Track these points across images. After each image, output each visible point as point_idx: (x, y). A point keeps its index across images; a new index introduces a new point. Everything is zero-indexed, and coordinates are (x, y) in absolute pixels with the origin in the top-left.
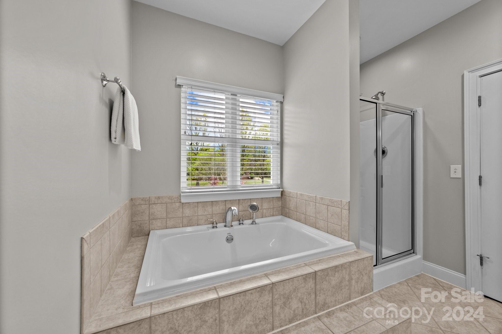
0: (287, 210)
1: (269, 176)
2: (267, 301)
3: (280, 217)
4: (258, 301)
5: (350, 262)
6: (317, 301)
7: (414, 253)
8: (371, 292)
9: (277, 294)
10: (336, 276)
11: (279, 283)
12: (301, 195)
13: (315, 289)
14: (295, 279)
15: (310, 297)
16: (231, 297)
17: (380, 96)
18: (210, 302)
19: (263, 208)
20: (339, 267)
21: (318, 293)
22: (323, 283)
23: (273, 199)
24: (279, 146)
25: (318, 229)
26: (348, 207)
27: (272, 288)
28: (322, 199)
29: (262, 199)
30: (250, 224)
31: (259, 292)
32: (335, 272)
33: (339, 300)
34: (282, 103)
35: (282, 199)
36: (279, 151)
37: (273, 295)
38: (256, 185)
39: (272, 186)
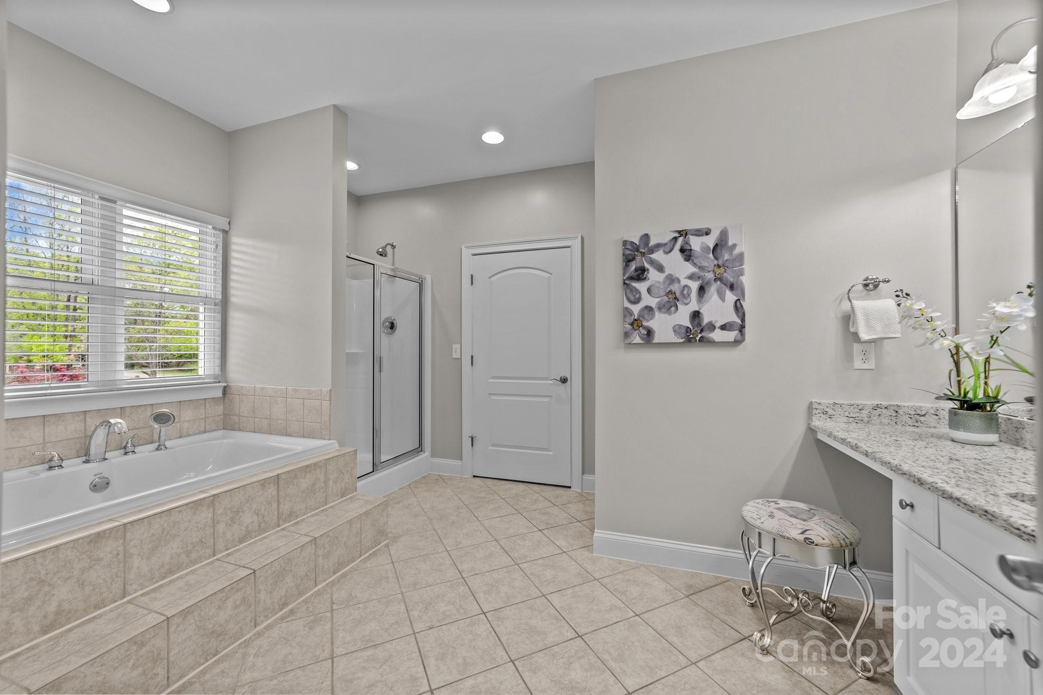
0: (236, 419)
1: (196, 362)
2: (204, 519)
3: (220, 433)
4: (190, 521)
5: (327, 459)
6: (281, 510)
7: (421, 451)
8: (354, 492)
9: (220, 508)
10: (307, 477)
11: (224, 494)
12: (263, 389)
13: (278, 496)
14: (247, 486)
15: (271, 506)
16: (146, 520)
17: (389, 249)
18: (107, 532)
19: (182, 419)
20: (311, 467)
21: (282, 501)
22: (288, 487)
23: (205, 402)
24: (219, 308)
25: (289, 436)
26: (329, 397)
27: (213, 502)
28: (295, 391)
29: (180, 404)
30: (152, 451)
31: (191, 508)
32: (306, 473)
33: (311, 506)
34: (226, 233)
35: (226, 401)
36: (219, 316)
37: (214, 509)
38: (166, 379)
39: (203, 379)
